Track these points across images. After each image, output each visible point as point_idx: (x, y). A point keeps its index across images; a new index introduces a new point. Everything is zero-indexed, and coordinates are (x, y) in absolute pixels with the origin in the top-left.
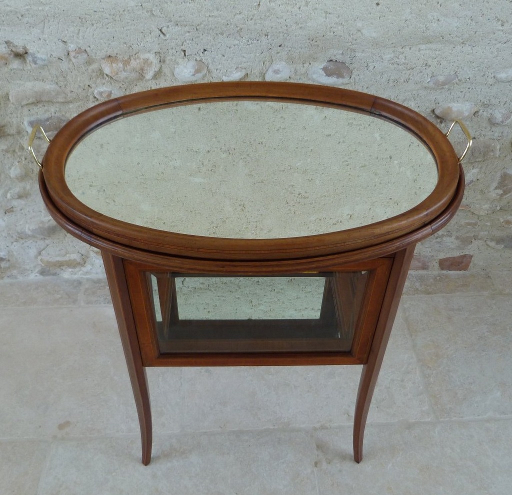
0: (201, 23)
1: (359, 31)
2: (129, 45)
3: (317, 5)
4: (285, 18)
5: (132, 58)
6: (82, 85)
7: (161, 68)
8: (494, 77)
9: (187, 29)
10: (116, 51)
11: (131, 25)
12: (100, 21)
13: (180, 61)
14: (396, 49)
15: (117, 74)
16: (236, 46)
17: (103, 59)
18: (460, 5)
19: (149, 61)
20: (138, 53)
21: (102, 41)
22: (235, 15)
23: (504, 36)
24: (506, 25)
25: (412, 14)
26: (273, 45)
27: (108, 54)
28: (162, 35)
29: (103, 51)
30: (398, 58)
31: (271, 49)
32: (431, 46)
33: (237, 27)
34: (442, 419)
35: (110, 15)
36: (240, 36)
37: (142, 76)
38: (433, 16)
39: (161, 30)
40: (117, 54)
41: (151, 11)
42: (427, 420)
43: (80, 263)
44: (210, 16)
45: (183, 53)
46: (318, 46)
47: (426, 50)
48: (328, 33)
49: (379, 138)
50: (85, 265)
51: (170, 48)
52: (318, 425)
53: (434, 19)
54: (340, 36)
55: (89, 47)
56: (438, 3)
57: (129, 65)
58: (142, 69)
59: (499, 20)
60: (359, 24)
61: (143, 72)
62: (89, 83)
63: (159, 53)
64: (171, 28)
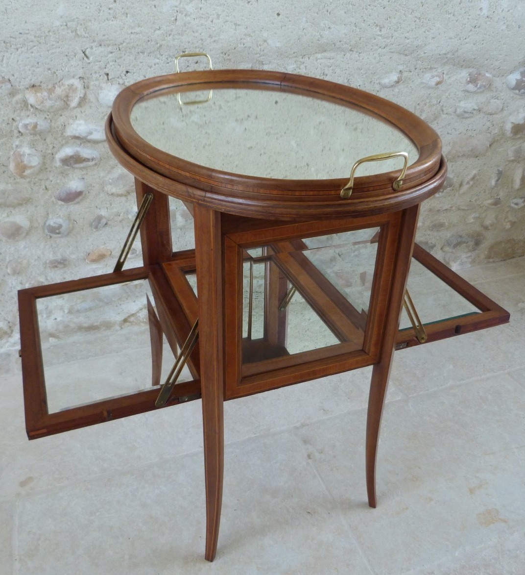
0: (124, 42)
1: (265, 41)
2: (53, 70)
3: (227, 18)
4: (200, 32)
5: (56, 86)
6: (5, 118)
7: (85, 94)
8: (379, 83)
9: (110, 49)
10: (40, 79)
11: (56, 47)
12: (25, 44)
13: (103, 85)
14: (297, 59)
15: (42, 102)
16: (157, 65)
17: (27, 89)
18: (345, 13)
19: (74, 87)
20: (62, 80)
21: (26, 67)
22: (155, 31)
23: (383, 40)
24: (383, 30)
25: (307, 22)
26: (190, 62)
27: (32, 82)
28: (85, 58)
29: (27, 79)
30: (300, 69)
31: (188, 66)
32: (325, 54)
33: (157, 43)
34: (410, 396)
35: (35, 37)
36: (160, 54)
37: (67, 104)
38: (325, 24)
39: (84, 53)
40: (41, 82)
41: (76, 30)
42: (397, 399)
43: (6, 332)
44: (132, 33)
45: (106, 77)
46: (230, 60)
47: (322, 58)
48: (239, 45)
49: (295, 146)
50: (12, 335)
51: (93, 72)
52: (298, 425)
53: (326, 26)
54: (250, 47)
55: (13, 75)
56: (327, 11)
57: (54, 93)
58: (67, 96)
59: (377, 25)
60: (265, 35)
61: (68, 100)
62: (13, 116)
63: (83, 78)
64: (94, 49)
